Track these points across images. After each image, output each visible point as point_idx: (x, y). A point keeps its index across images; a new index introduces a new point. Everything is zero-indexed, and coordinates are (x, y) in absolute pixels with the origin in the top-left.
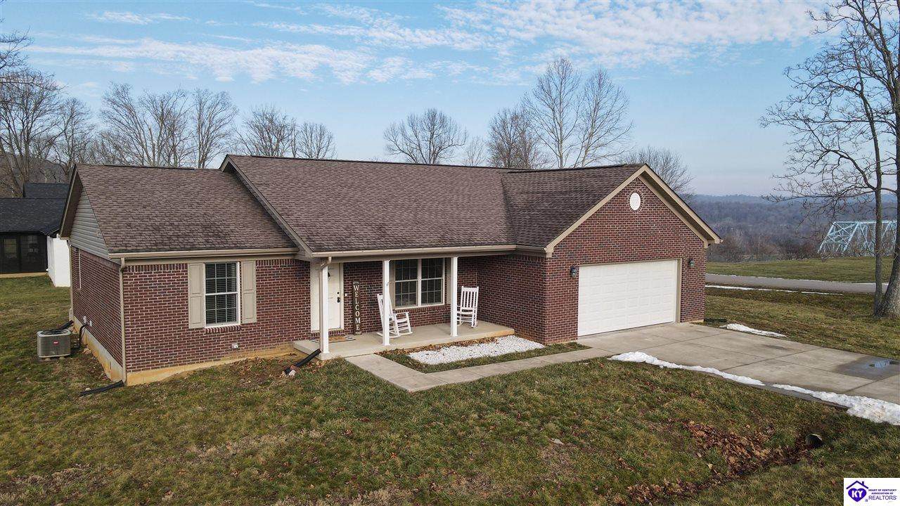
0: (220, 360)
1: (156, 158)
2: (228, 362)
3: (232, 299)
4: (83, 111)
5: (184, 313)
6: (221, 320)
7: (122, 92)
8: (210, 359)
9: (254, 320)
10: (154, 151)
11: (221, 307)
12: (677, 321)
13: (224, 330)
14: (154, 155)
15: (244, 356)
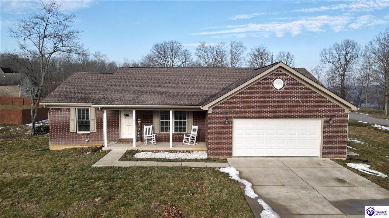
0: (82, 145)
2: (85, 146)
3: (88, 122)
5: (68, 126)
6: (84, 130)
8: (79, 144)
9: (95, 131)
11: (84, 125)
12: (320, 157)
13: (83, 134)
15: (91, 145)
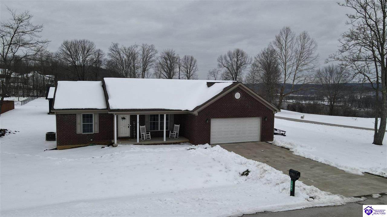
0: (86, 144)
1: (127, 70)
3: (91, 125)
4: (102, 53)
5: (75, 129)
6: (87, 132)
7: (116, 46)
8: (83, 143)
9: (98, 132)
10: (126, 68)
11: (88, 128)
12: (260, 141)
13: (88, 135)
14: (126, 69)
15: (94, 143)
